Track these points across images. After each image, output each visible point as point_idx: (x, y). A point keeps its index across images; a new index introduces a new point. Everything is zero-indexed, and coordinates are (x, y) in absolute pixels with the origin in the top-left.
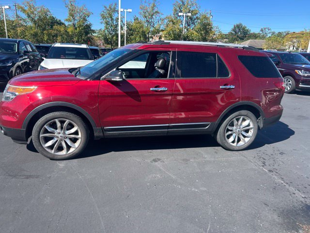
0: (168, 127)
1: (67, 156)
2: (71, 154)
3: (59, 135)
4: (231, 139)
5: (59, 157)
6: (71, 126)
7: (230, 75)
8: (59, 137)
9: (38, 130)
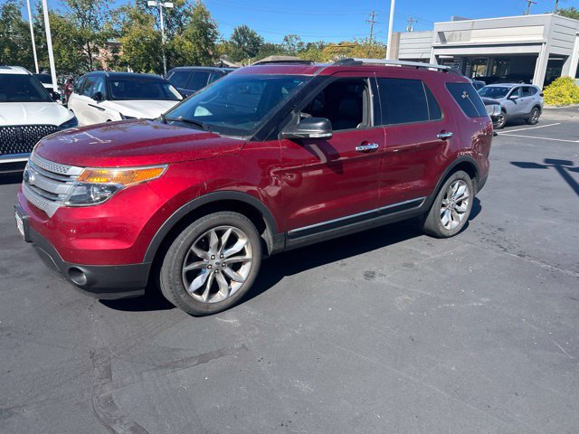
0: (376, 214)
1: (230, 301)
2: (236, 295)
3: (214, 263)
4: (444, 220)
5: (216, 308)
6: (233, 240)
7: (443, 116)
8: (214, 265)
9: (181, 257)
